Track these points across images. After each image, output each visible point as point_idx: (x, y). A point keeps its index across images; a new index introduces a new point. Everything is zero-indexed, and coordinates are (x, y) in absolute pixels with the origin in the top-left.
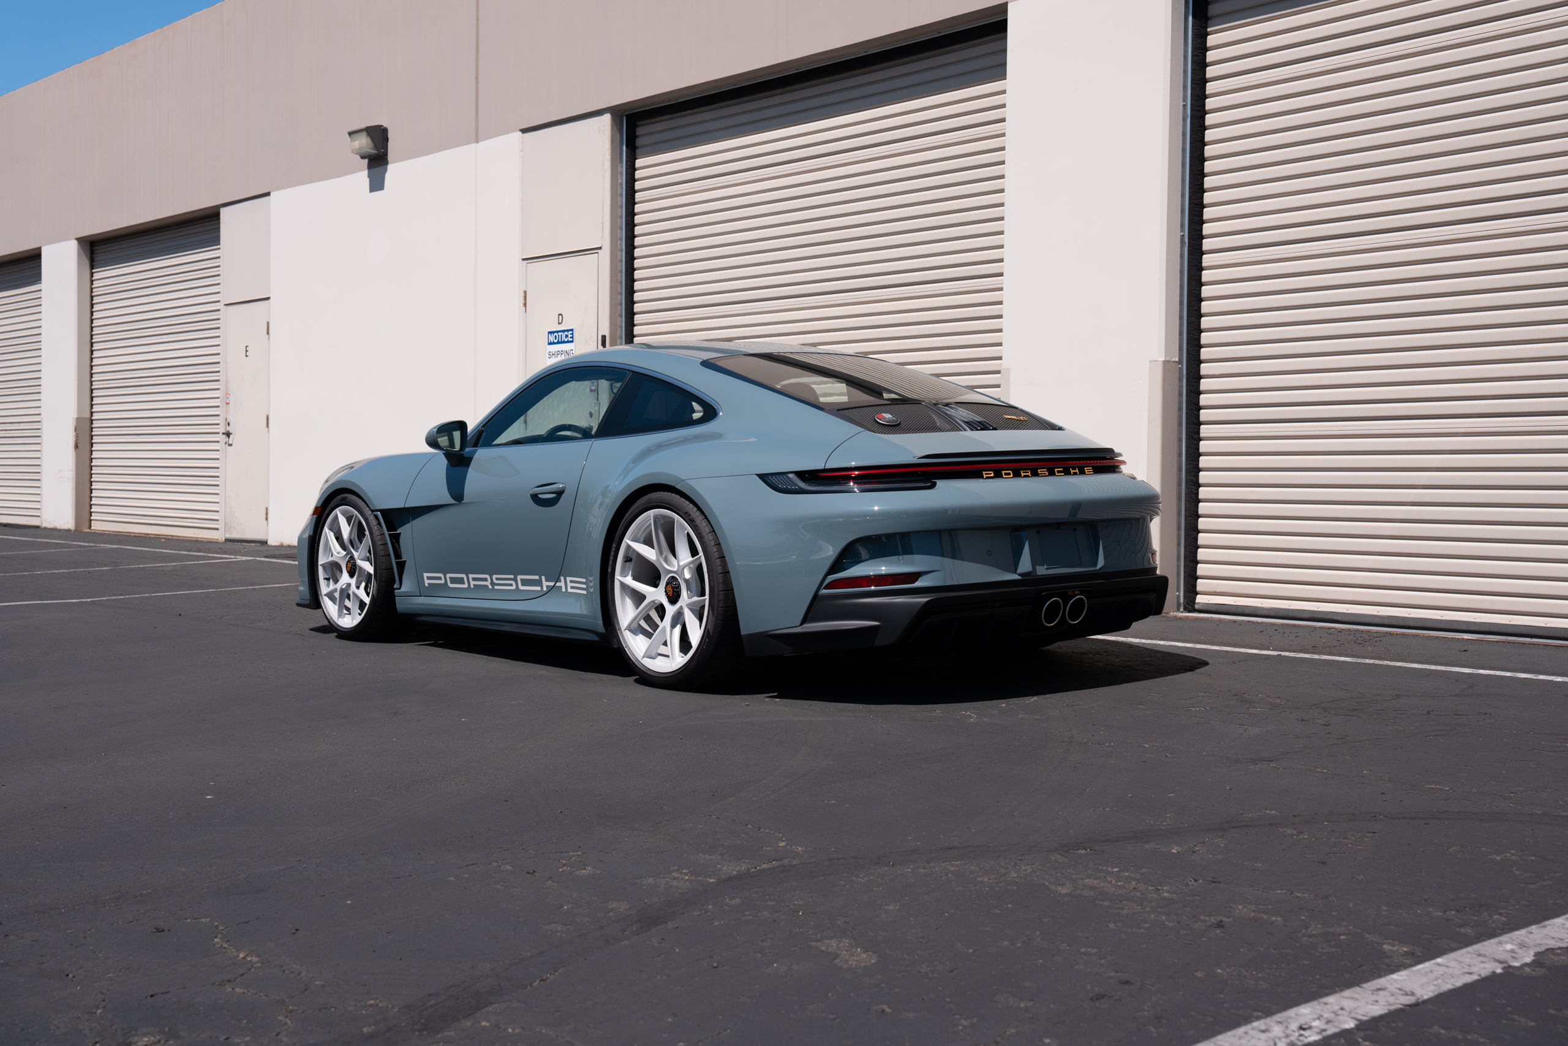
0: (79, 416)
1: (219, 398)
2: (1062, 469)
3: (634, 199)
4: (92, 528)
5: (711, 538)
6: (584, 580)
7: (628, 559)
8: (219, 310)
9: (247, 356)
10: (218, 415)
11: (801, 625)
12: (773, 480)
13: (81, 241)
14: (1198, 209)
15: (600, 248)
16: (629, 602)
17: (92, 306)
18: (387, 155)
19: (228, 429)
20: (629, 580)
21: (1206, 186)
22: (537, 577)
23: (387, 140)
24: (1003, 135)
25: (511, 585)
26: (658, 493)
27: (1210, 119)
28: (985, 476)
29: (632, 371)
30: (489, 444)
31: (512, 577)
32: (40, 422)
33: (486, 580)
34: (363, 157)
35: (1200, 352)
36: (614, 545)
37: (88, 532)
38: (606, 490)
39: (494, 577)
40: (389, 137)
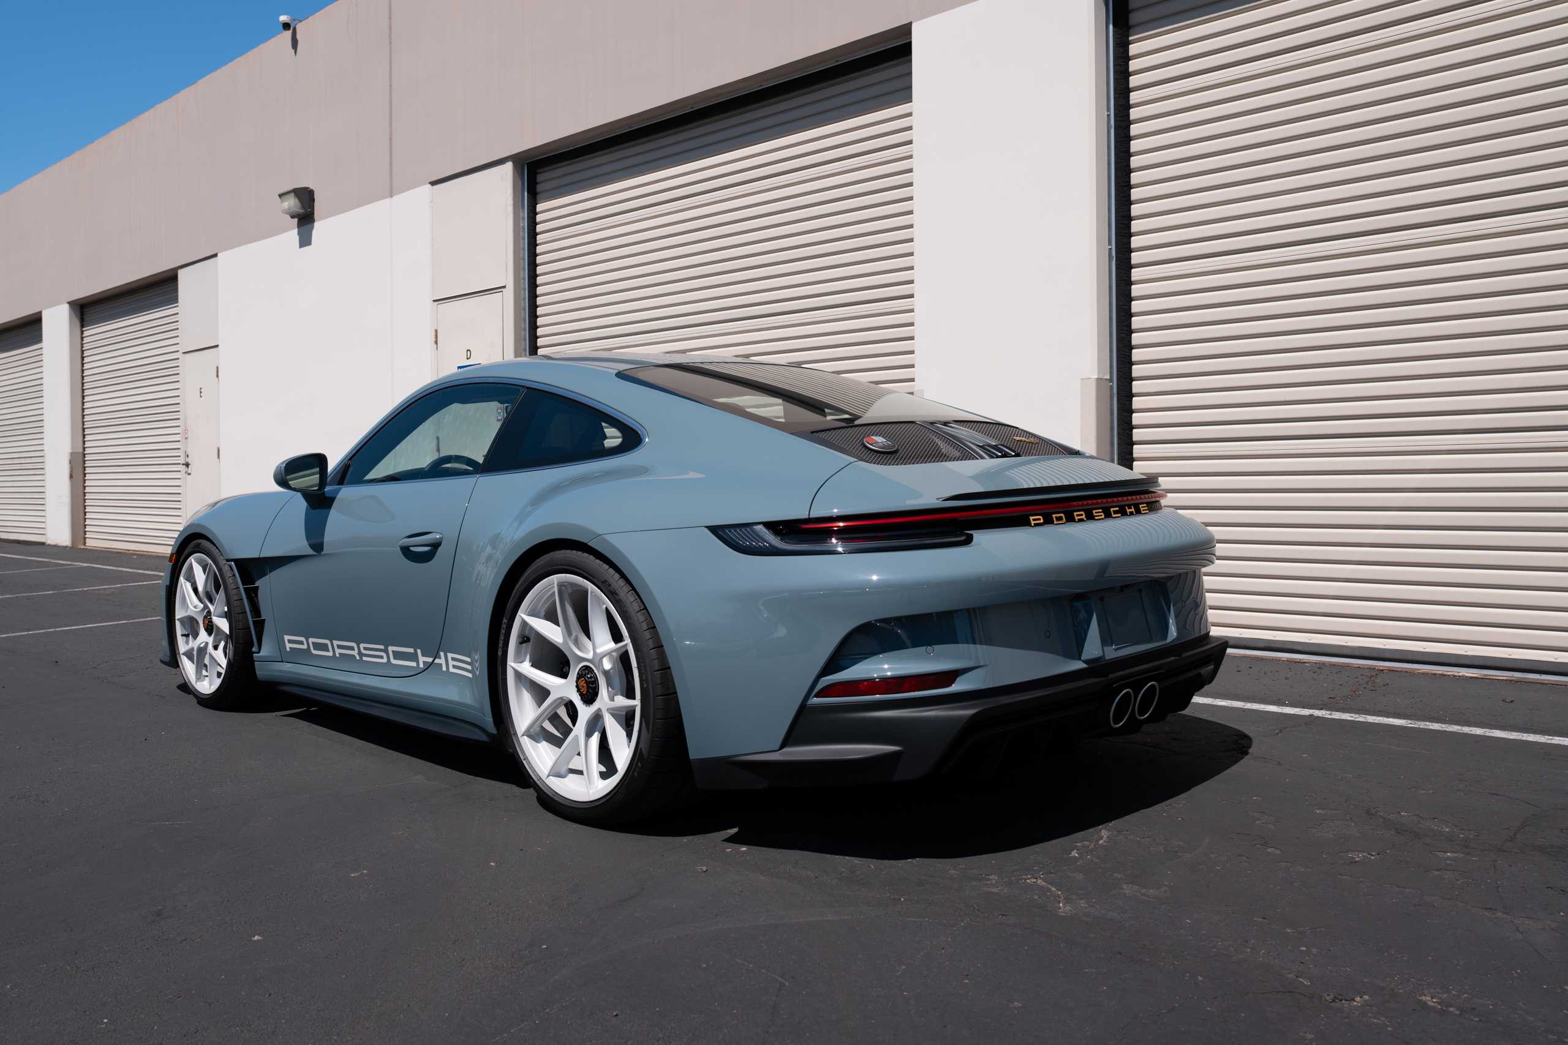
0: (73, 451)
1: (179, 434)
2: (1117, 509)
3: (536, 241)
4: (87, 545)
5: (642, 618)
6: (469, 660)
7: (524, 639)
8: (178, 359)
9: (201, 397)
10: (179, 449)
11: (781, 748)
12: (732, 534)
13: (72, 304)
14: (1126, 222)
15: (504, 287)
16: (527, 697)
17: (83, 358)
18: (313, 214)
19: (188, 460)
20: (526, 668)
21: (1133, 198)
22: (411, 650)
23: (314, 200)
24: (911, 157)
25: (382, 657)
26: (563, 551)
27: (1135, 130)
28: (1033, 523)
29: (527, 388)
30: (359, 480)
31: (382, 647)
32: (43, 456)
33: (352, 648)
34: (293, 217)
35: (1131, 369)
36: (505, 621)
37: (84, 549)
38: (495, 541)
39: (362, 646)
40: (315, 197)
